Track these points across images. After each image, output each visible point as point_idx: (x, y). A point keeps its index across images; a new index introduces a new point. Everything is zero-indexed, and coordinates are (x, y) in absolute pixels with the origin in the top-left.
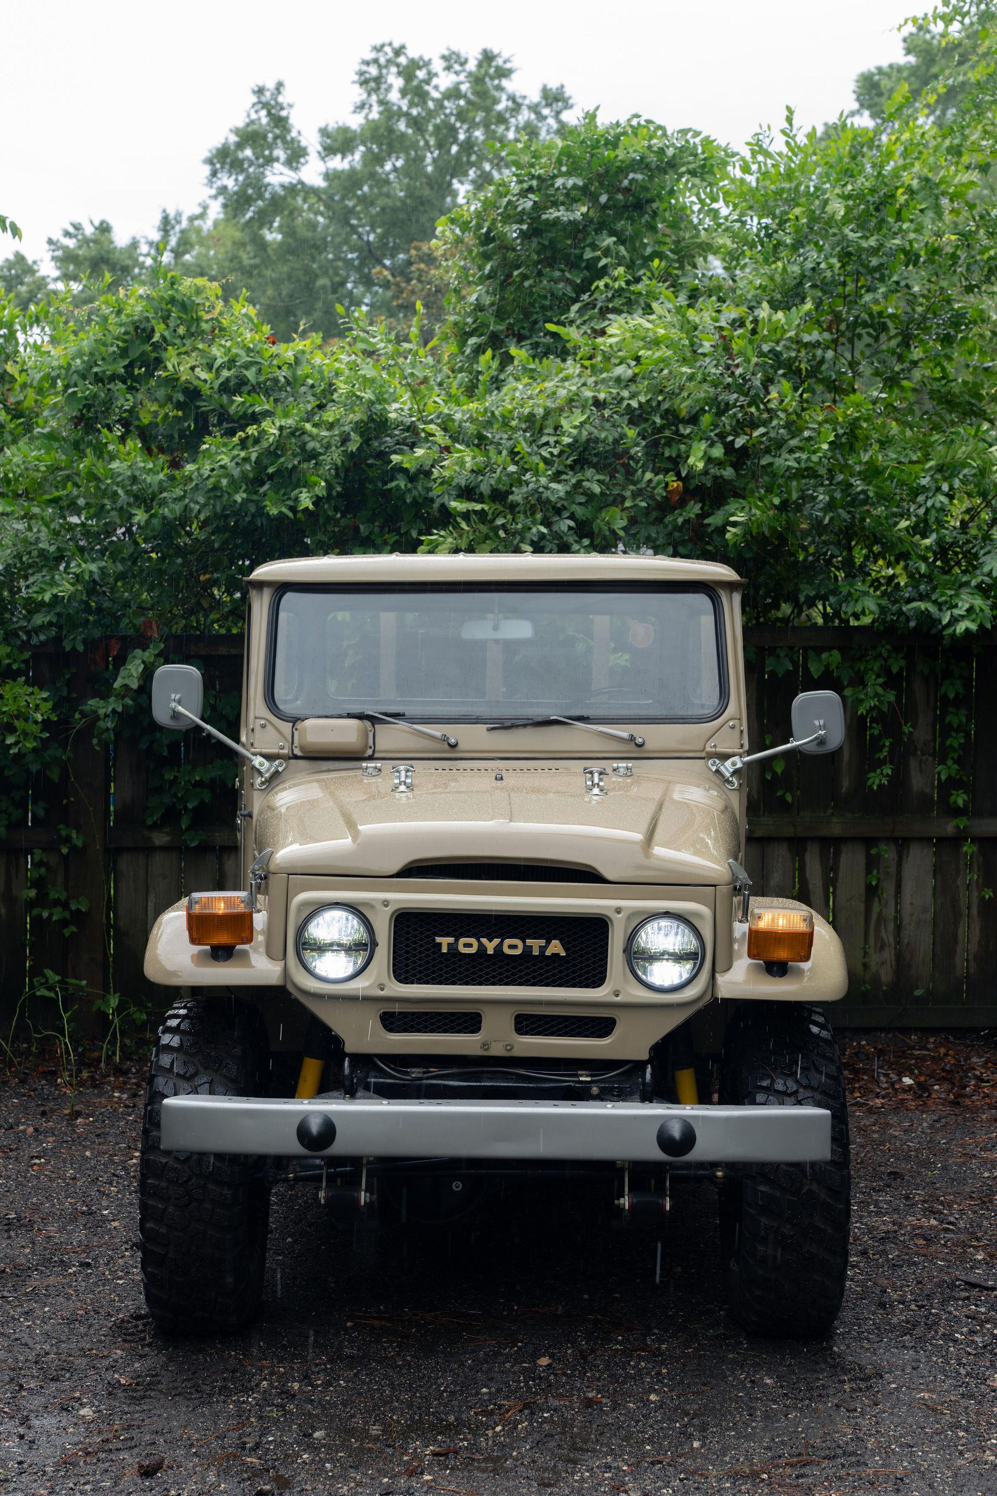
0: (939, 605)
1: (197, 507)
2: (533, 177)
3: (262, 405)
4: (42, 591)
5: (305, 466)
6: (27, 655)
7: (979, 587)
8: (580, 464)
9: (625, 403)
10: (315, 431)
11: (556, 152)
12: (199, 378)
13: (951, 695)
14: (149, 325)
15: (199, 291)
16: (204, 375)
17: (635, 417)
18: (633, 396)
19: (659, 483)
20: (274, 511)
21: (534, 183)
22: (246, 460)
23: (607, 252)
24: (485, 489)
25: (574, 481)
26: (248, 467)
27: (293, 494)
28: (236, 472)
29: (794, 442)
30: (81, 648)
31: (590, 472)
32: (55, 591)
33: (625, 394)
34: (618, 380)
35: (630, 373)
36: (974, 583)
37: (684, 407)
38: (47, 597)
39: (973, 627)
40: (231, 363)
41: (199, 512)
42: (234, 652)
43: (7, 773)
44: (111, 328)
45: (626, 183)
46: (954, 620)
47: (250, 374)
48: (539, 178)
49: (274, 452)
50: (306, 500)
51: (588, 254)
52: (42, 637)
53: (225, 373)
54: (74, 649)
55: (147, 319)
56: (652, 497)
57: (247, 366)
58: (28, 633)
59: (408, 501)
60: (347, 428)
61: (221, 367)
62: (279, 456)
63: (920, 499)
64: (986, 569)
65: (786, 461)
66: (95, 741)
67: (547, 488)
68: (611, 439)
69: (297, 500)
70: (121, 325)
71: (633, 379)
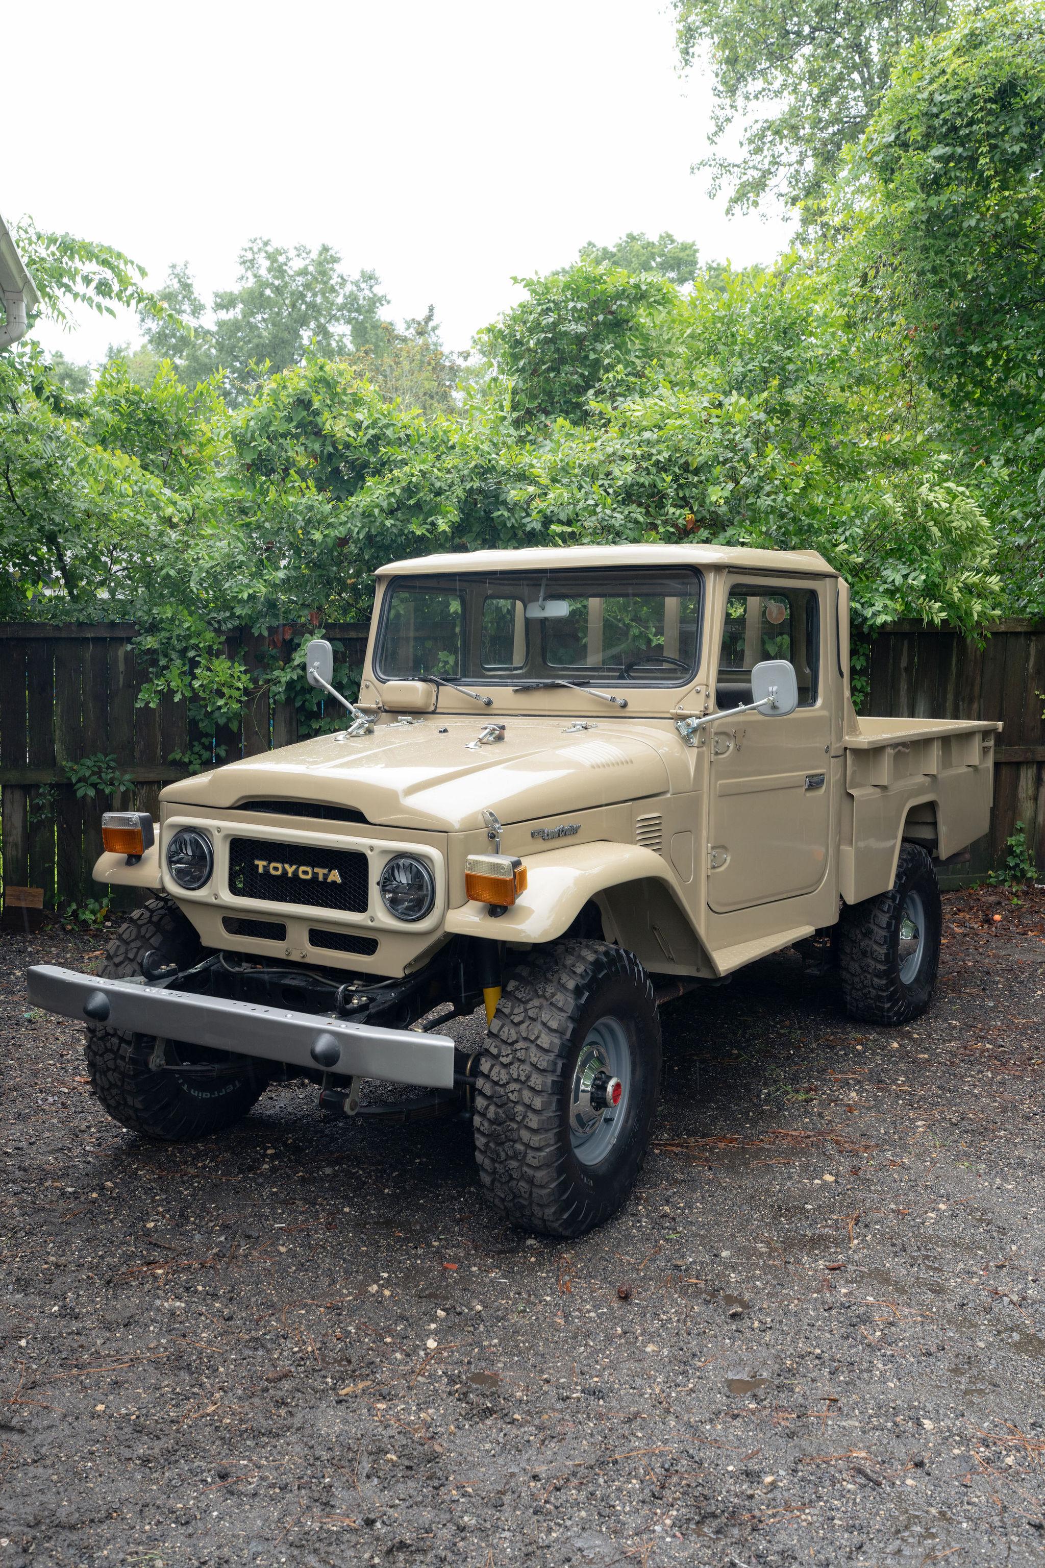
0: (863, 605)
1: (356, 530)
2: (549, 301)
3: (401, 454)
4: (242, 591)
5: (438, 499)
6: (223, 638)
7: (887, 591)
8: (626, 502)
9: (654, 458)
10: (440, 474)
11: (561, 285)
12: (349, 436)
13: (858, 668)
14: (306, 397)
15: (341, 374)
16: (352, 434)
17: (662, 468)
18: (659, 453)
19: (680, 515)
20: (418, 533)
21: (552, 305)
22: (393, 494)
23: (607, 355)
24: (563, 517)
25: (626, 512)
26: (393, 500)
27: (430, 519)
28: (385, 504)
29: (768, 488)
30: (266, 634)
31: (634, 507)
32: (251, 591)
33: (654, 451)
34: (648, 442)
35: (655, 436)
36: (881, 589)
37: (696, 462)
38: (245, 596)
39: (889, 619)
40: (374, 424)
41: (358, 533)
42: (361, 635)
43: (201, 725)
44: (283, 398)
45: (615, 307)
46: (875, 615)
47: (389, 432)
48: (553, 301)
49: (410, 490)
50: (443, 525)
51: (592, 356)
52: (229, 626)
53: (372, 432)
54: (260, 635)
55: (305, 393)
56: (675, 525)
57: (387, 426)
58: (219, 622)
59: (509, 525)
60: (466, 472)
61: (367, 428)
62: (416, 493)
63: (840, 531)
64: (889, 580)
65: (764, 502)
66: (271, 701)
67: (612, 517)
68: (647, 484)
69: (433, 524)
70: (288, 396)
71: (658, 442)
